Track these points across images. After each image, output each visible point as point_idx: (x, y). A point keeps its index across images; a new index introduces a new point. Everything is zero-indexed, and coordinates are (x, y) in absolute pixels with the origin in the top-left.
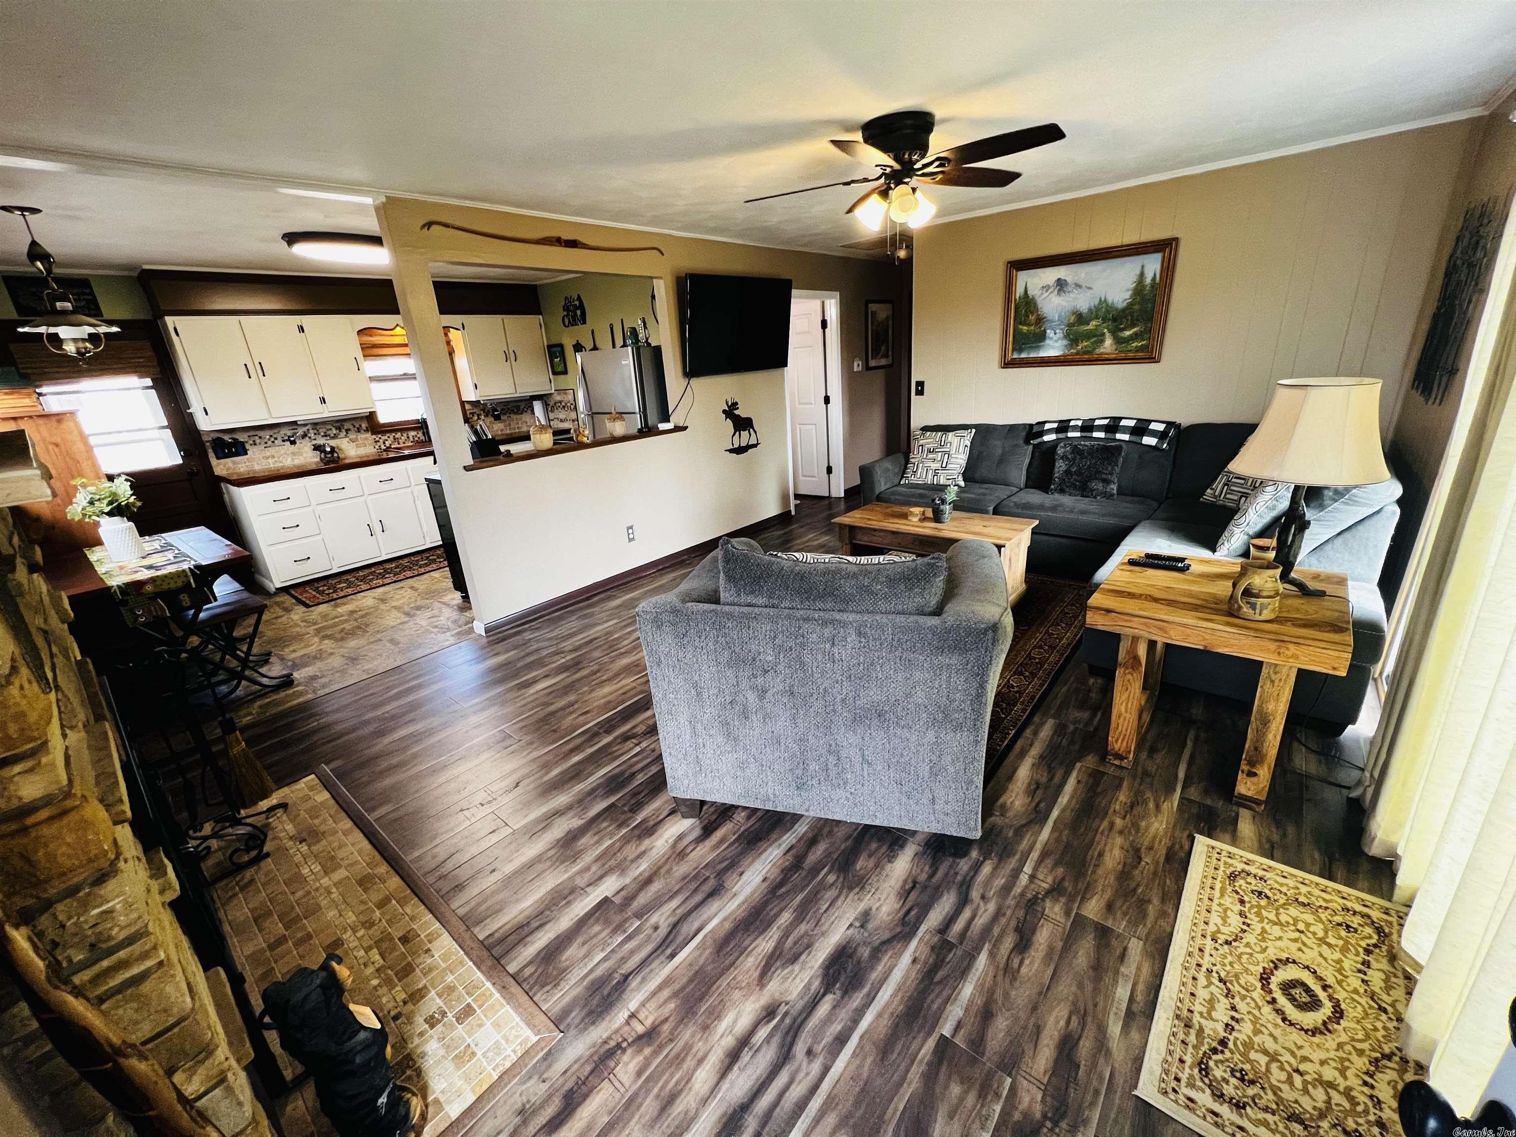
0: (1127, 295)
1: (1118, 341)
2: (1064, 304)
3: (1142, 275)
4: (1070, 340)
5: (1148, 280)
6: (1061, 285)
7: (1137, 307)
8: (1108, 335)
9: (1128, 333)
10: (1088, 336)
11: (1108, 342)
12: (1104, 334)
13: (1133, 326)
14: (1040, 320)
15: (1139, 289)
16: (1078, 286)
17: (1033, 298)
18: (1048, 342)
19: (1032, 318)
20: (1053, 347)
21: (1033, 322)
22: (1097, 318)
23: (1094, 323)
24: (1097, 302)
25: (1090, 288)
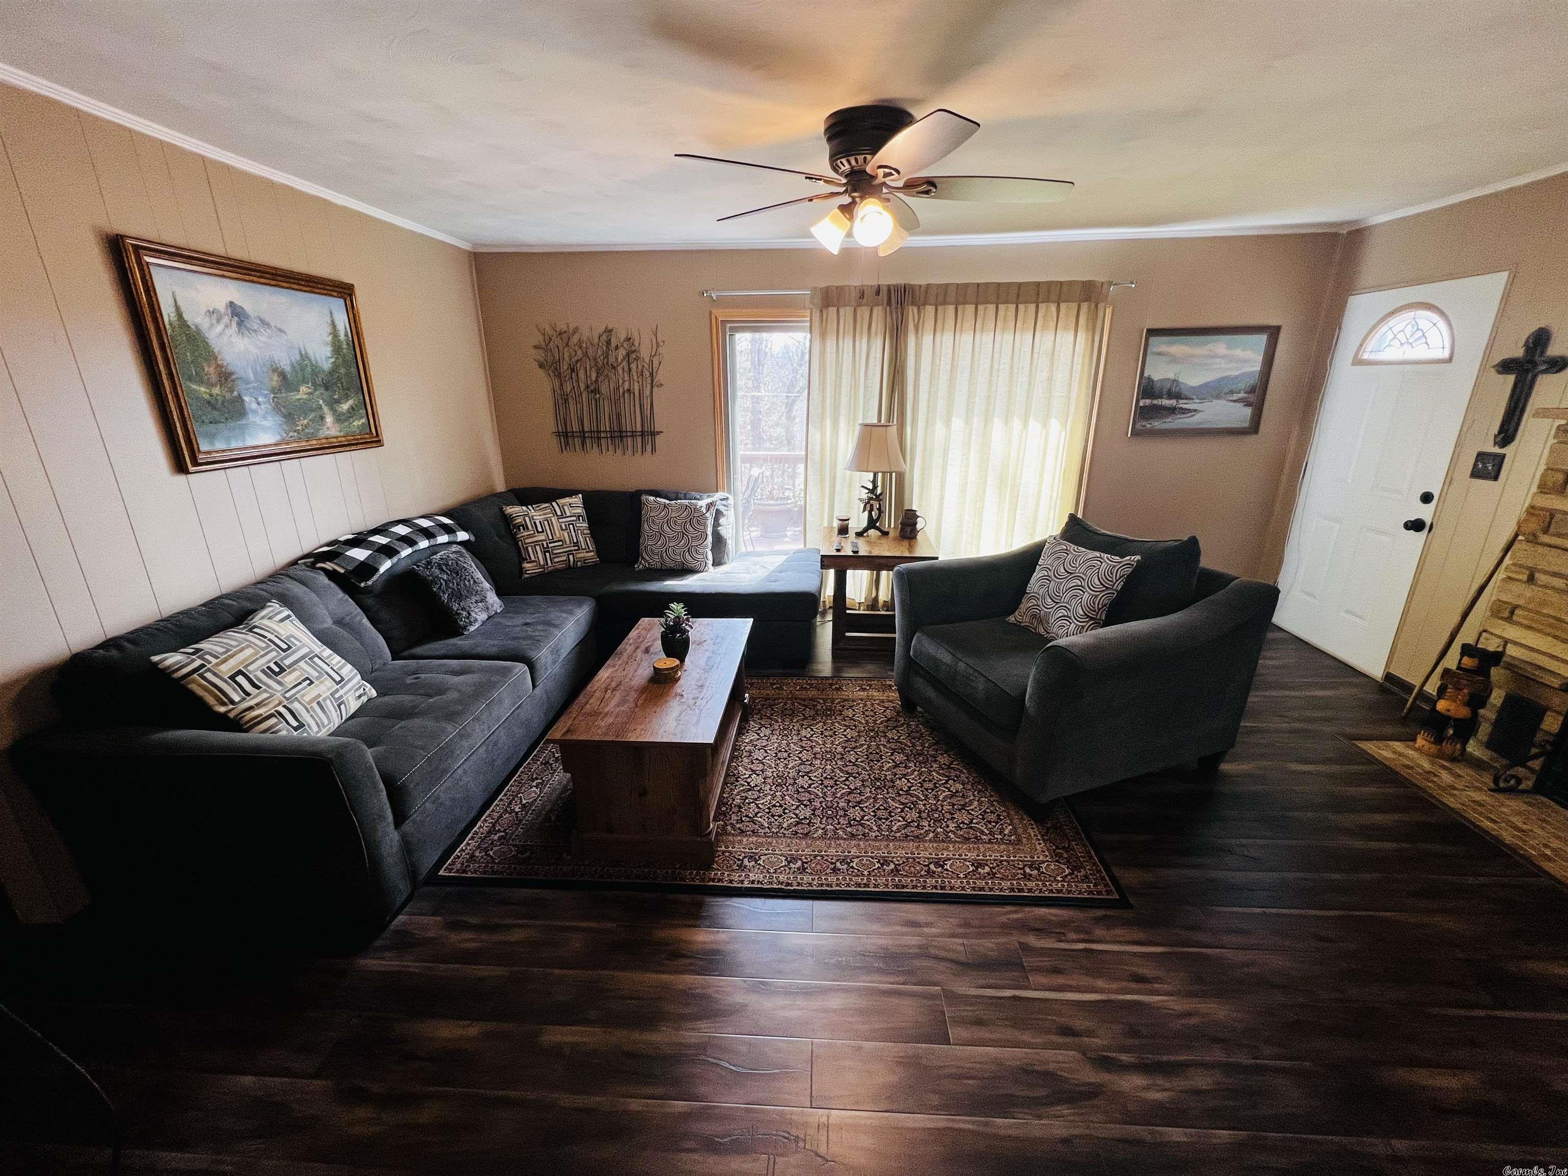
0: (328, 351)
1: (340, 418)
2: (254, 350)
3: (333, 325)
4: (284, 417)
5: (342, 337)
6: (236, 311)
7: (343, 371)
8: (326, 409)
9: (345, 407)
10: (305, 408)
11: (329, 419)
12: (320, 408)
13: (347, 398)
14: (226, 377)
15: (337, 347)
16: (264, 323)
17: (198, 331)
18: (251, 418)
19: (210, 370)
20: (264, 429)
21: (214, 378)
22: (304, 381)
23: (303, 389)
24: (298, 357)
25: (281, 330)
